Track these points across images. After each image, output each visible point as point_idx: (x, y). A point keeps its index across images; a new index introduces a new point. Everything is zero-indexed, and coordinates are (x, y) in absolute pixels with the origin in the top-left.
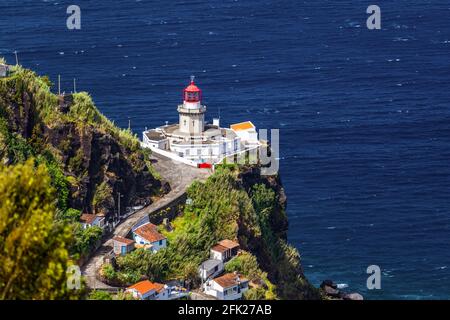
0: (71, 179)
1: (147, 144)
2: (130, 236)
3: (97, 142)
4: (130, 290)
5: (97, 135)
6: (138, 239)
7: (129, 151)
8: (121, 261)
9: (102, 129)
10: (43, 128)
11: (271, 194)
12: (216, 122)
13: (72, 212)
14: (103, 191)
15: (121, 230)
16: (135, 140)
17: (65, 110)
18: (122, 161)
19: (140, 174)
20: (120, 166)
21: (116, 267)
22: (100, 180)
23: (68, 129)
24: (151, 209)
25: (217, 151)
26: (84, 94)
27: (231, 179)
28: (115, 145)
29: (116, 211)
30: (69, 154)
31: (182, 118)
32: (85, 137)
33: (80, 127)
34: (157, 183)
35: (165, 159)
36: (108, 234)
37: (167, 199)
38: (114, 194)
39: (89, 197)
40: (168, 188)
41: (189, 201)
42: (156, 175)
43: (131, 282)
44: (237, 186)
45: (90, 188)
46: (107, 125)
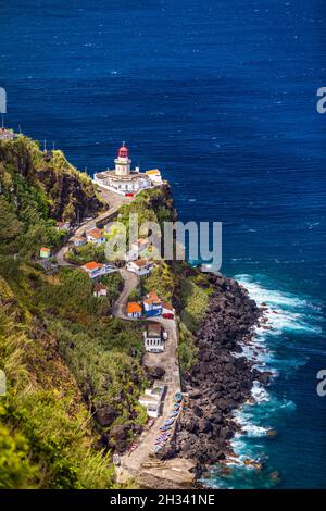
0: (50, 201)
1: (96, 181)
2: (84, 235)
3: (66, 180)
4: (84, 267)
5: (66, 176)
6: (89, 237)
7: (85, 185)
8: (79, 250)
9: (69, 173)
10: (35, 171)
11: (169, 212)
12: (137, 169)
13: (50, 220)
14: (69, 209)
15: (79, 232)
16: (89, 179)
17: (48, 161)
18: (81, 191)
19: (91, 200)
20: (79, 194)
21: (76, 253)
22: (67, 202)
23: (49, 172)
24: (97, 220)
25: (137, 186)
26: (59, 151)
27: (145, 203)
28: (76, 182)
29: (77, 220)
30: (49, 187)
31: (117, 166)
32: (59, 177)
33: (56, 171)
34: (101, 205)
35: (106, 190)
36: (72, 234)
37: (107, 214)
38: (75, 211)
39: (61, 212)
40: (107, 208)
41: (120, 215)
42: (101, 200)
43: (85, 262)
44: (148, 207)
45: (62, 206)
46: (72, 170)
